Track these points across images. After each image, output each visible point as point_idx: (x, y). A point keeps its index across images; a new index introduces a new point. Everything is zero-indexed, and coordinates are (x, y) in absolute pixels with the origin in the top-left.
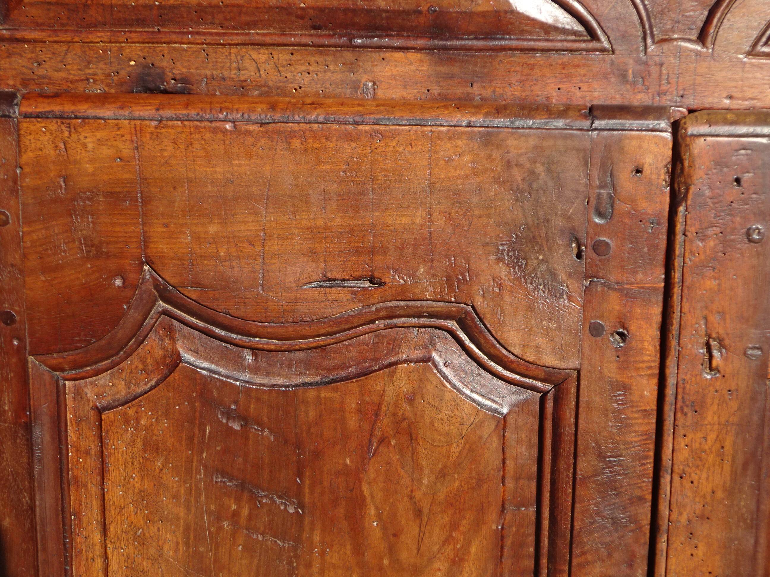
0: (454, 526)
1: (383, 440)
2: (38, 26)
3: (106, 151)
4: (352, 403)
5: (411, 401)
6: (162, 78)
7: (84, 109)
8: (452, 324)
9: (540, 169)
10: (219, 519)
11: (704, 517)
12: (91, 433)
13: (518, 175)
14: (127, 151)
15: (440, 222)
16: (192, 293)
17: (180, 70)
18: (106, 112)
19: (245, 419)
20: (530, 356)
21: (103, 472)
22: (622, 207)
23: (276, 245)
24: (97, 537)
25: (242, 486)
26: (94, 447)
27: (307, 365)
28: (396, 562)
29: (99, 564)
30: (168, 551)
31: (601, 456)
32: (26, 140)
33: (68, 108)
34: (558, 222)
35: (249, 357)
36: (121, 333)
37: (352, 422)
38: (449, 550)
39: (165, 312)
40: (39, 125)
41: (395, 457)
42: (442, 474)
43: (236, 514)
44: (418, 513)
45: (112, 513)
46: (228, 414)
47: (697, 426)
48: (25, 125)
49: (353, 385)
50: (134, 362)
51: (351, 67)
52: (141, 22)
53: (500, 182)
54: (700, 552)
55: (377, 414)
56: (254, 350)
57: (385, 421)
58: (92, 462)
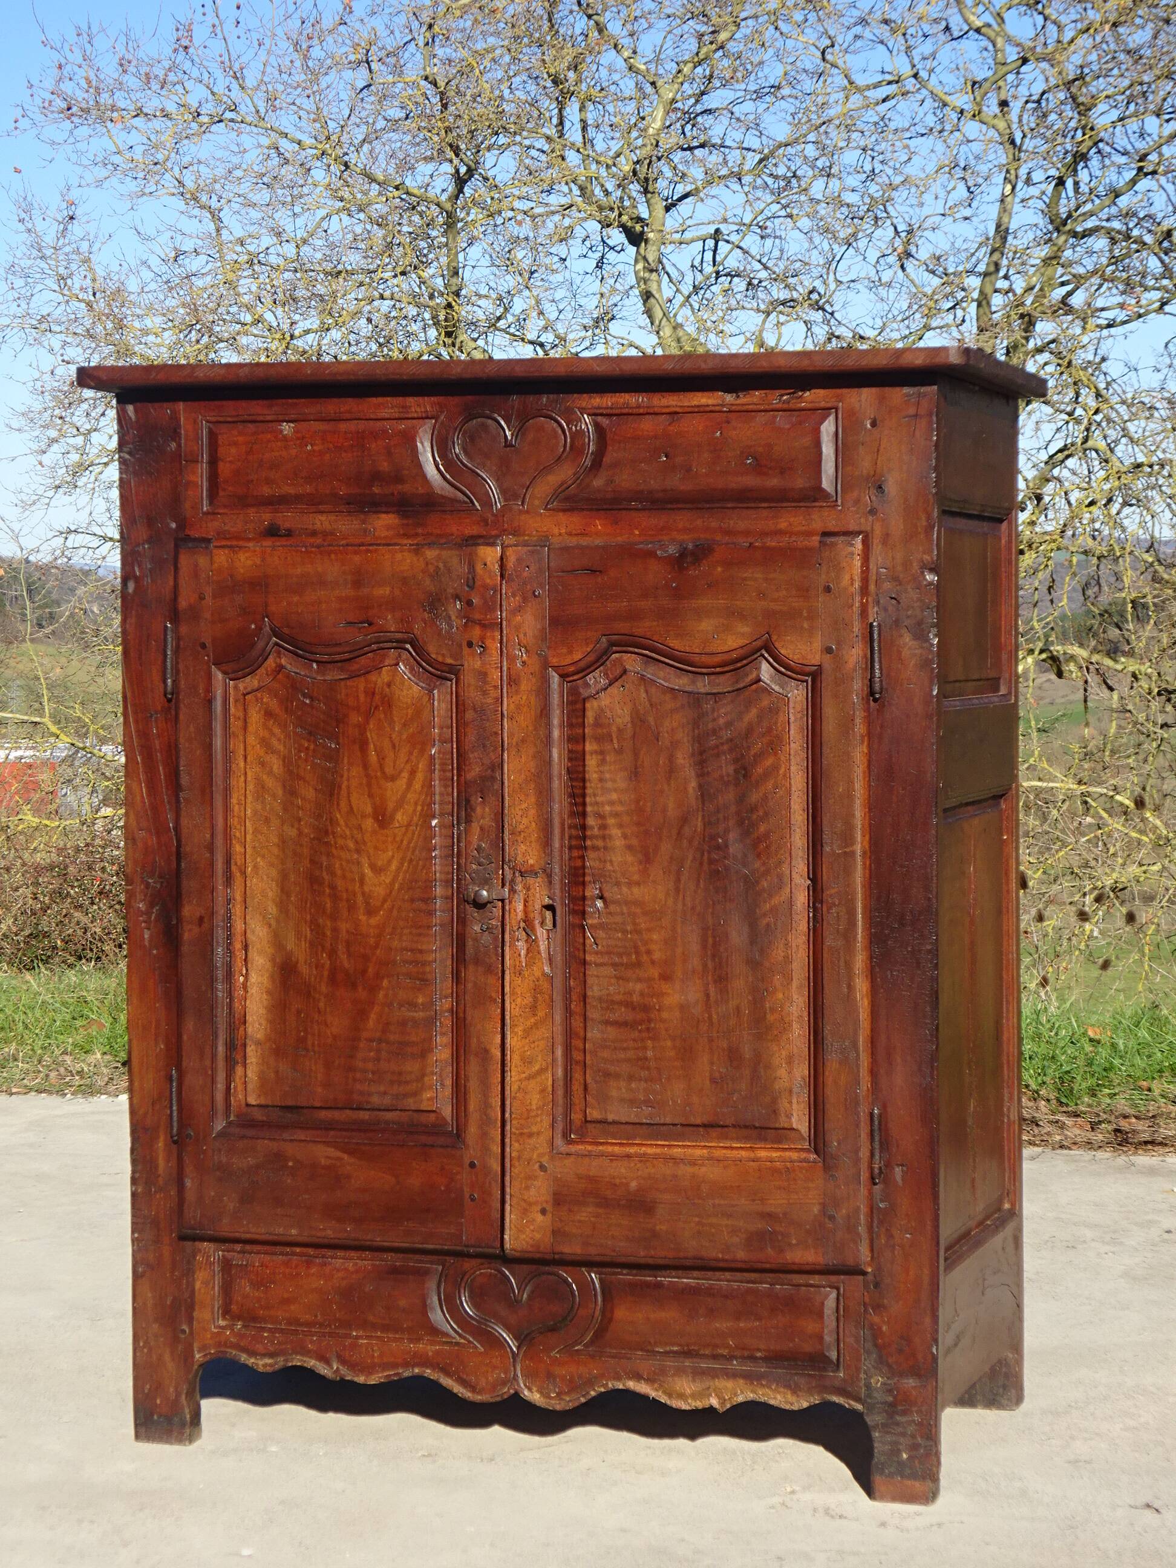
0: (411, 753)
1: (376, 707)
2: (225, 506)
3: (249, 562)
4: (362, 687)
5: (389, 685)
6: (279, 529)
7: (241, 543)
8: (408, 646)
9: (441, 565)
10: (300, 751)
11: (523, 741)
12: (241, 708)
13: (431, 569)
14: (258, 561)
15: (397, 592)
16: (286, 630)
17: (287, 525)
18: (251, 544)
19: (312, 699)
20: (440, 659)
21: (245, 728)
22: (478, 583)
23: (324, 606)
24: (242, 764)
25: (310, 733)
26: (241, 714)
27: (342, 670)
28: (384, 773)
29: (242, 778)
30: (275, 767)
31: (475, 709)
32: (216, 558)
33: (234, 543)
34: (450, 591)
35: (315, 666)
36: (255, 652)
37: (362, 698)
38: (408, 767)
39: (276, 644)
40: (221, 552)
41: (382, 716)
42: (404, 725)
43: (307, 749)
44: (394, 746)
45: (249, 748)
46: (305, 695)
47: (517, 692)
48: (215, 551)
49: (362, 679)
50: (262, 670)
51: (364, 522)
52: (271, 504)
53: (423, 572)
54: (523, 760)
55: (374, 694)
56: (318, 662)
57: (377, 697)
58: (240, 723)
